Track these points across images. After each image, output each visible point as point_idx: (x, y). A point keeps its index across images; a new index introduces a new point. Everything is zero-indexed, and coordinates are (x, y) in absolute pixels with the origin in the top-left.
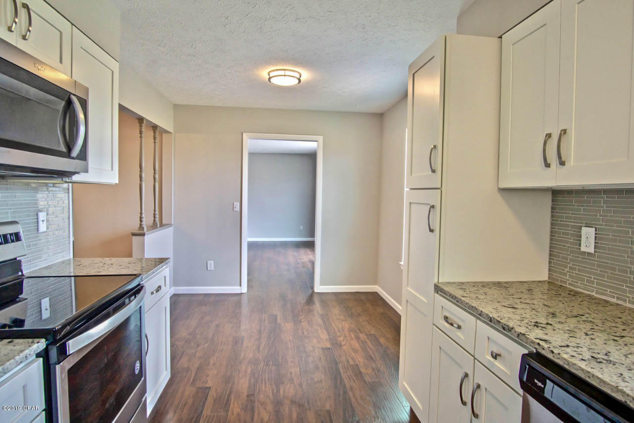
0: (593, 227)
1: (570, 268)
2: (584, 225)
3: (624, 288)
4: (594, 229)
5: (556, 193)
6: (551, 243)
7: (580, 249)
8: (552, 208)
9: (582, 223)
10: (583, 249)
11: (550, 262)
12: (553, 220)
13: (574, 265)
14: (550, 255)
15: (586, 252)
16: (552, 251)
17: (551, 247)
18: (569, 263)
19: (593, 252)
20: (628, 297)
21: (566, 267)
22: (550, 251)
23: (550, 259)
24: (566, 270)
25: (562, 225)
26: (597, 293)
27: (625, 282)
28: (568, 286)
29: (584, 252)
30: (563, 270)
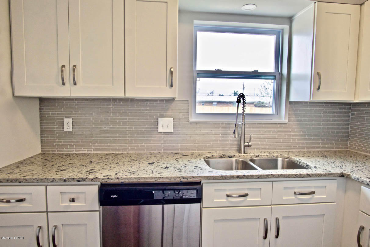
0: (70, 118)
1: (57, 142)
2: (65, 117)
3: (91, 145)
4: (71, 119)
5: (42, 100)
6: (41, 130)
7: (64, 130)
8: (40, 109)
9: (63, 116)
10: (66, 130)
11: (41, 142)
12: (41, 116)
13: (60, 140)
14: (41, 137)
15: (67, 132)
16: (43, 135)
17: (41, 132)
18: (57, 140)
19: (72, 131)
20: (92, 149)
21: (55, 142)
22: (41, 135)
23: (41, 139)
24: (54, 143)
25: (50, 119)
26: (76, 151)
27: (90, 142)
28: (57, 152)
29: (66, 132)
30: (53, 144)
